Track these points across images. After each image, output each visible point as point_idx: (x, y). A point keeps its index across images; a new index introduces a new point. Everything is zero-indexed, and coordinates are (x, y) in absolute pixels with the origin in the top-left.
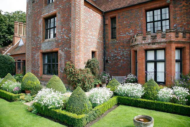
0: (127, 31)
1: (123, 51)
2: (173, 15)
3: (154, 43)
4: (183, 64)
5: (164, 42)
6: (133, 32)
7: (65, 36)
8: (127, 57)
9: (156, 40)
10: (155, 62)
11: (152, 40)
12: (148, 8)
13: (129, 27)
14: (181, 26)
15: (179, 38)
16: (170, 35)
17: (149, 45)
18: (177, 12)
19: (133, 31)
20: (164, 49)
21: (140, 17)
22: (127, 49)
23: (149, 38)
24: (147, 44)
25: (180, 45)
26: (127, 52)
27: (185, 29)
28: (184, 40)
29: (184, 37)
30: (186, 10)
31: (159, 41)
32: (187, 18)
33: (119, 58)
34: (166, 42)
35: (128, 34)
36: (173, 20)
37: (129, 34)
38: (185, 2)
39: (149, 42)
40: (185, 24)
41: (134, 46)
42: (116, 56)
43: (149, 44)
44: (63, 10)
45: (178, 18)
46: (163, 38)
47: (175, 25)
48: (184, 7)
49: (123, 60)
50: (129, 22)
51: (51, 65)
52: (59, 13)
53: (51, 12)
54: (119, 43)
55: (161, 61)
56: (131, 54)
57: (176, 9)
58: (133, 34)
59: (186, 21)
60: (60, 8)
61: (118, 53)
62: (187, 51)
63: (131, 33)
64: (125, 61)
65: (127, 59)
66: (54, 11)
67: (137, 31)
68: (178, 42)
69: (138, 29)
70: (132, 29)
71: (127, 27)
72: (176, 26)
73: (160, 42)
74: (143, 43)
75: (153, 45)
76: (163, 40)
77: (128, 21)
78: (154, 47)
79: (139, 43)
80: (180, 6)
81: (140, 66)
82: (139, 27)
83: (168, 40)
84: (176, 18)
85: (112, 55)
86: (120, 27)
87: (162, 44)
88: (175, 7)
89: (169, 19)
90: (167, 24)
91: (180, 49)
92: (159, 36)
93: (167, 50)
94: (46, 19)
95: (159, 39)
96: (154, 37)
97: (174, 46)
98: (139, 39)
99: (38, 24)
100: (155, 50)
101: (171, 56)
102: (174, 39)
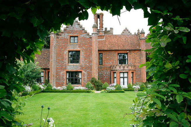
0: (109, 62)
1: (107, 72)
2: (129, 58)
3: (124, 70)
4: (133, 78)
7: (87, 64)
8: (109, 75)
10: (124, 78)
12: (119, 52)
14: (132, 63)
18: (131, 57)
20: (127, 72)
21: (115, 56)
22: (109, 71)
23: (122, 67)
25: (133, 71)
26: (109, 73)
29: (134, 68)
32: (134, 60)
33: (104, 75)
35: (109, 64)
36: (129, 60)
40: (134, 62)
41: (114, 70)
42: (102, 74)
43: (122, 70)
44: (86, 50)
45: (131, 60)
46: (128, 68)
48: (133, 56)
49: (107, 77)
51: (74, 79)
52: (83, 51)
53: (76, 49)
54: (104, 67)
55: (126, 77)
56: (111, 74)
60: (83, 49)
61: (103, 73)
62: (135, 73)
63: (111, 63)
64: (108, 77)
66: (78, 49)
67: (114, 63)
68: (132, 70)
70: (111, 61)
71: (109, 60)
74: (120, 69)
76: (127, 69)
77: (110, 57)
78: (124, 71)
81: (118, 79)
82: (115, 61)
83: (129, 69)
85: (100, 74)
86: (105, 59)
87: (127, 70)
88: (130, 55)
89: (127, 59)
90: (127, 61)
91: (132, 72)
92: (126, 67)
93: (129, 73)
94: (69, 51)
95: (126, 68)
96: (124, 67)
97: (131, 71)
98: (118, 68)
99: (63, 53)
100: (124, 73)
101: (130, 75)
102: (131, 69)
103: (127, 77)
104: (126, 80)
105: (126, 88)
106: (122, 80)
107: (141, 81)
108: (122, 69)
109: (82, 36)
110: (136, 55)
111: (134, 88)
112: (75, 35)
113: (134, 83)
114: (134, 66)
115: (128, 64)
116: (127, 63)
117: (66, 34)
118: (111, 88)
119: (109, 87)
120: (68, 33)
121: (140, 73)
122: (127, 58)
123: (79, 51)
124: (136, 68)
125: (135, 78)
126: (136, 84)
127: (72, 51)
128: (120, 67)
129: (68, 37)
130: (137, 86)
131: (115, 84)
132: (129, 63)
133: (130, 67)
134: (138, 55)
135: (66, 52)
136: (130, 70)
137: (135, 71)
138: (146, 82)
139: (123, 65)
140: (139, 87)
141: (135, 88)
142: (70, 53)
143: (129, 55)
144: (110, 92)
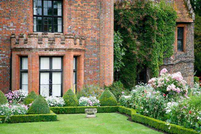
0: (4, 23)
2: (68, 14)
3: (51, 50)
4: (78, 74)
5: (63, 49)
6: (15, 27)
8: (4, 64)
9: (55, 46)
10: (51, 72)
11: (49, 45)
13: (7, 17)
14: (76, 29)
15: (77, 45)
16: (70, 41)
17: (45, 51)
18: (72, 12)
19: (14, 25)
20: (62, 57)
21: (25, 6)
22: (4, 52)
23: (46, 41)
24: (44, 49)
25: (77, 53)
26: (5, 56)
27: (79, 33)
28: (80, 48)
29: (81, 44)
30: (81, 12)
31: (58, 47)
32: (82, 20)
34: (65, 49)
35: (5, 29)
36: (68, 20)
37: (7, 29)
38: (81, 2)
39: (46, 47)
40: (80, 27)
41: (20, 49)
43: (46, 49)
45: (73, 19)
46: (63, 44)
47: (70, 27)
48: (79, 8)
50: (7, 10)
55: (57, 71)
56: (11, 60)
57: (71, 7)
58: (14, 29)
59: (81, 25)
62: (82, 59)
63: (11, 28)
65: (4, 67)
67: (21, 27)
68: (76, 50)
69: (22, 24)
70: (12, 22)
71: (4, 17)
72: (70, 29)
73: (59, 49)
74: (39, 47)
75: (50, 51)
76: (62, 46)
77: (7, 8)
78: (52, 53)
79: (32, 47)
80: (75, 4)
81: (33, 77)
82: (24, 21)
83: (68, 47)
84: (71, 19)
87: (61, 51)
88: (70, 5)
89: (62, 17)
90: (59, 23)
91: (76, 57)
92: (58, 41)
93: (67, 59)
95: (58, 45)
96: (52, 41)
97: (73, 54)
98: (33, 42)
100: (51, 57)
101: (70, 65)
102: (73, 47)
103: (61, 71)
104: (57, 78)
105: (59, 105)
106: (45, 78)
107: (99, 81)
108: (47, 46)
110: (87, 7)
111: (82, 104)
113: (82, 88)
114: (81, 39)
115: (62, 32)
116: (59, 29)
118: (14, 107)
119: (7, 105)
121: (96, 59)
122: (59, 13)
124: (85, 44)
125: (82, 72)
126: (87, 90)
128: (40, 42)
130: (91, 97)
131: (25, 92)
132: (66, 30)
133: (71, 41)
134: (92, 6)
136: (70, 50)
137: (82, 54)
138: (113, 86)
139: (50, 35)
140: (98, 101)
141: (84, 102)
143: (67, 7)
144: (9, 122)
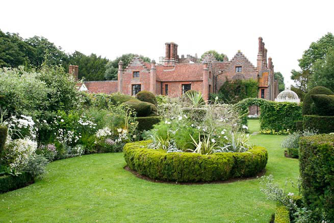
12: (183, 84)
44: (146, 84)
53: (137, 83)
60: (143, 82)
66: (139, 83)
86: (170, 90)
88: (193, 86)
94: (133, 85)
99: (128, 87)
109: (143, 71)
110: (198, 86)
112: (137, 70)
117: (130, 70)
120: (132, 69)
123: (140, 85)
127: (135, 85)
129: (132, 73)
134: (200, 86)
135: (130, 86)
142: (134, 87)
